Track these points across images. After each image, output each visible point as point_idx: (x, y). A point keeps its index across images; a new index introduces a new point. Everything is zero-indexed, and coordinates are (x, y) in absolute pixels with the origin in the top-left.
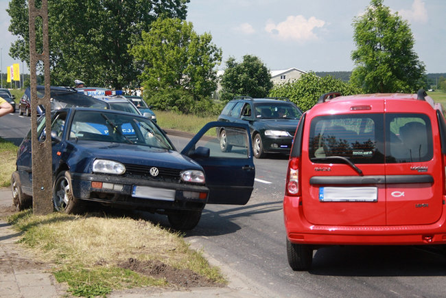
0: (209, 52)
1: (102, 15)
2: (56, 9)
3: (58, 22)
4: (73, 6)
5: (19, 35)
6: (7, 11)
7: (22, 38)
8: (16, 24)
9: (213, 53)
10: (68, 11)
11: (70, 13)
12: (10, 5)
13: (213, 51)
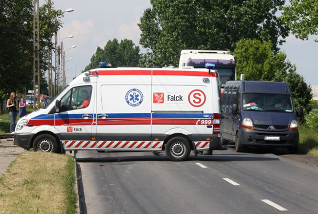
0: (285, 68)
1: (209, 33)
2: (171, 27)
3: (171, 39)
4: (185, 25)
5: (148, 48)
6: (139, 25)
7: (150, 51)
8: (145, 38)
9: (288, 69)
10: (180, 29)
11: (182, 31)
12: (141, 20)
13: (288, 67)
